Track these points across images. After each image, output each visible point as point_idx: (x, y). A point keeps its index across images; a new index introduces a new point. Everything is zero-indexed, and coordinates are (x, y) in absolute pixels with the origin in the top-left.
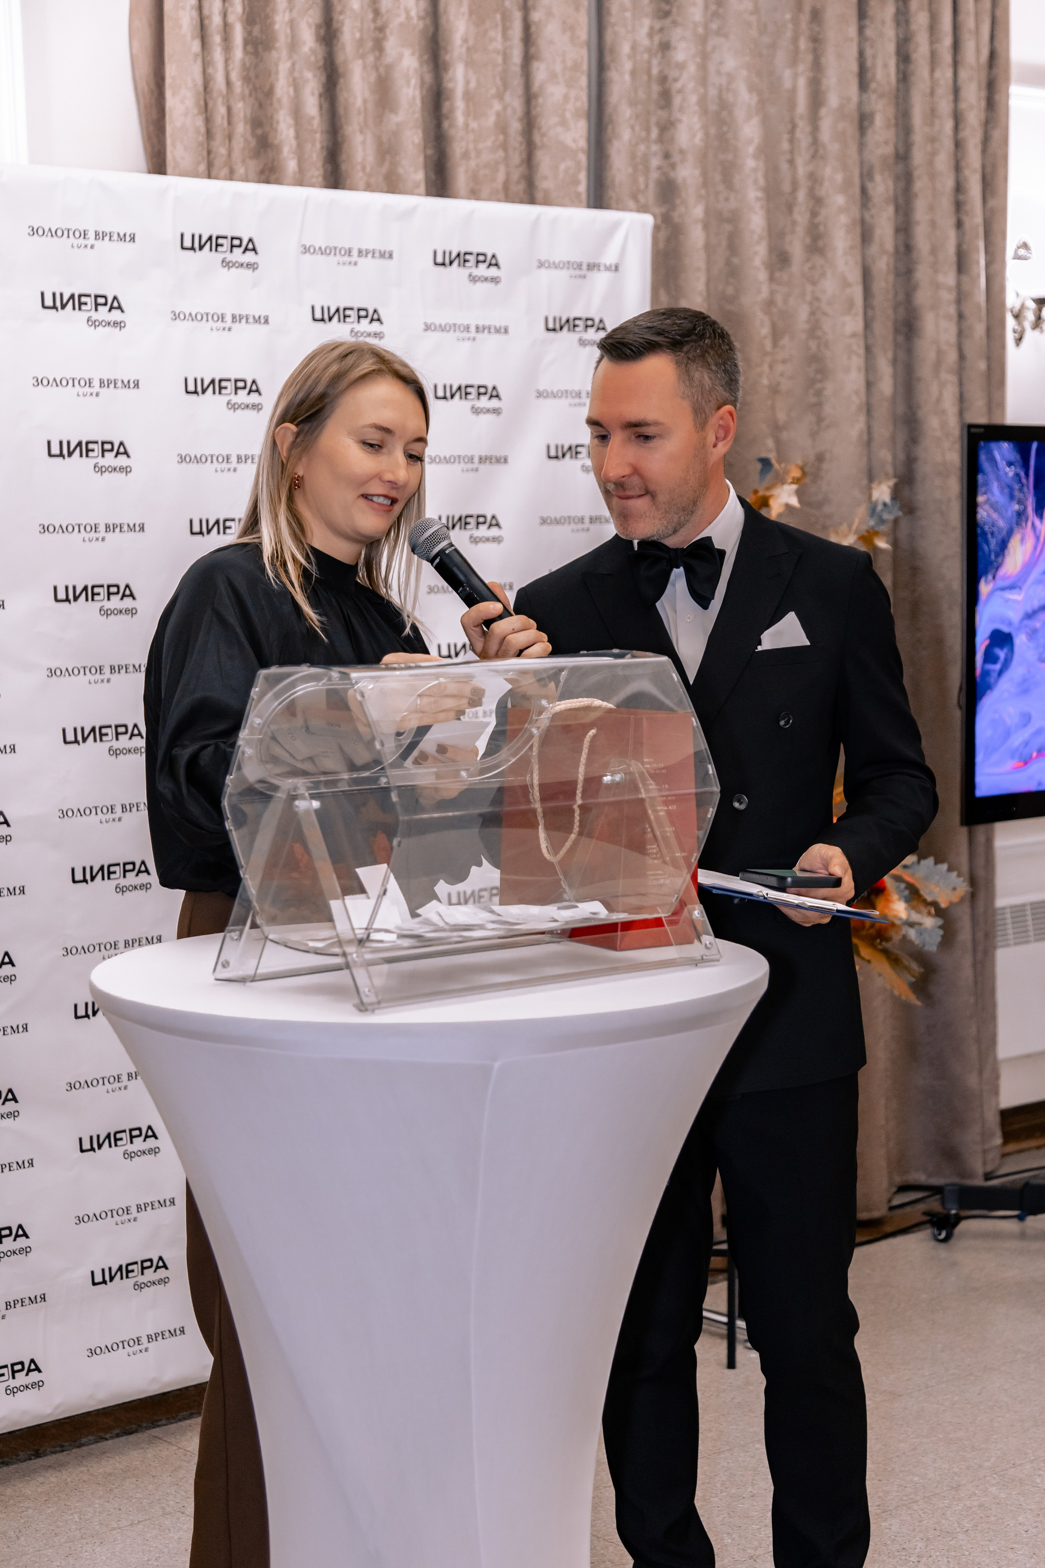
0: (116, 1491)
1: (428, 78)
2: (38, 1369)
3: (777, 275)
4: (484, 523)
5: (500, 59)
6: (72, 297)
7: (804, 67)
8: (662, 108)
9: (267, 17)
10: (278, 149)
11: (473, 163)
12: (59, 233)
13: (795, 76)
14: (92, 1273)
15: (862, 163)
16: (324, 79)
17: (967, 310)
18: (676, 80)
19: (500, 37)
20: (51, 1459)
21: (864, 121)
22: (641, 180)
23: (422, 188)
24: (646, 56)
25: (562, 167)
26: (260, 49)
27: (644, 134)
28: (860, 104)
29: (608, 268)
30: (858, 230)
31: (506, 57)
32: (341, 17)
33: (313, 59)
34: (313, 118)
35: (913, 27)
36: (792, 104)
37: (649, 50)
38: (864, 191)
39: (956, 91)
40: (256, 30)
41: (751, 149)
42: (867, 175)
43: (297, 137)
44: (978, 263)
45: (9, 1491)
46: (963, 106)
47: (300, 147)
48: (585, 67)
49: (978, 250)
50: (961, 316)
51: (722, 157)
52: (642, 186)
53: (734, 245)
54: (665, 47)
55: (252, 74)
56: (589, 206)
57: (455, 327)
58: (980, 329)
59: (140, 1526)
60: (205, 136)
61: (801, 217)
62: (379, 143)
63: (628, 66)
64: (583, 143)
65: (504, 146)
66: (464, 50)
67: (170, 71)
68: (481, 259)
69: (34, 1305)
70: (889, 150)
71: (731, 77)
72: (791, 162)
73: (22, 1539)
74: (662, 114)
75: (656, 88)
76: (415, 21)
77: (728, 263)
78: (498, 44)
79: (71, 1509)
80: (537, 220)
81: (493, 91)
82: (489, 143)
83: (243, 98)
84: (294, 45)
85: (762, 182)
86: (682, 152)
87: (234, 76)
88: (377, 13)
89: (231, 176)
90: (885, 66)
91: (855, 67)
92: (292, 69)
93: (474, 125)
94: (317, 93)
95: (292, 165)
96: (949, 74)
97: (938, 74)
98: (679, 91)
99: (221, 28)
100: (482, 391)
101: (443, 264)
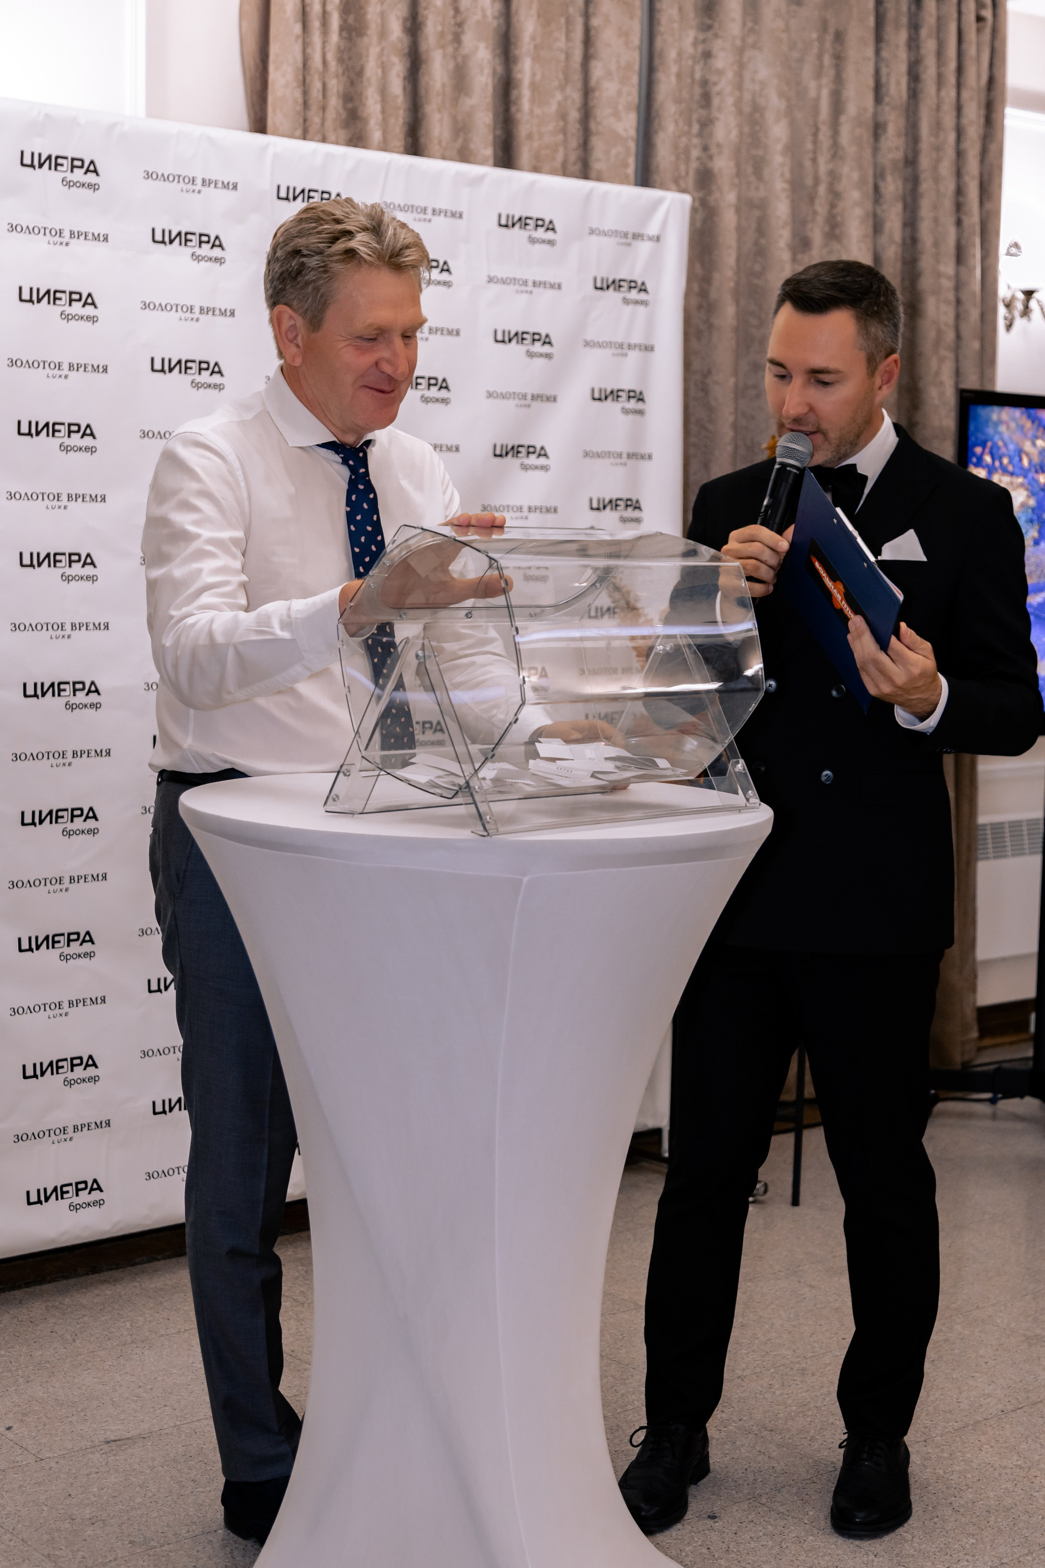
0: (165, 1304)
1: (500, 69)
2: (100, 1189)
3: (799, 256)
4: (534, 453)
5: (563, 57)
6: (179, 234)
7: (827, 80)
8: (702, 107)
9: (361, 8)
10: (365, 121)
11: (536, 144)
12: (171, 178)
13: (819, 88)
14: (154, 1103)
15: (875, 165)
16: (408, 65)
17: (964, 297)
18: (715, 84)
19: (563, 38)
20: (106, 1275)
21: (878, 129)
22: (683, 168)
23: (491, 161)
24: (690, 62)
25: (614, 151)
26: (354, 34)
27: (686, 128)
28: (875, 115)
29: (650, 239)
30: (871, 221)
31: (568, 56)
32: (426, 12)
33: (399, 46)
34: (397, 97)
35: (923, 52)
36: (816, 111)
37: (693, 57)
38: (876, 188)
39: (959, 108)
40: (351, 19)
41: (779, 147)
42: (879, 175)
43: (383, 111)
44: (974, 256)
45: (67, 1301)
46: (964, 121)
47: (385, 120)
48: (636, 67)
49: (974, 245)
50: (958, 302)
51: (754, 152)
52: (683, 173)
53: (762, 228)
54: (707, 55)
55: (346, 56)
56: (636, 184)
57: (514, 281)
58: (974, 314)
59: (186, 1334)
60: (302, 106)
61: (821, 207)
62: (454, 120)
63: (674, 69)
64: (632, 132)
65: (564, 131)
66: (532, 47)
67: (274, 49)
68: (539, 223)
69: (100, 1129)
70: (899, 155)
71: (763, 84)
72: (814, 160)
73: (78, 1341)
74: (703, 112)
75: (698, 91)
76: (490, 19)
77: (756, 243)
78: (561, 43)
79: (124, 1317)
80: (591, 192)
81: (556, 83)
82: (551, 127)
83: (337, 76)
84: (383, 34)
85: (788, 175)
86: (719, 145)
87: (331, 57)
88: (457, 10)
89: (324, 140)
90: (898, 83)
91: (871, 83)
92: (381, 54)
93: (538, 111)
94: (402, 75)
95: (376, 135)
96: (953, 93)
97: (943, 93)
98: (718, 94)
99: (320, 15)
100: (536, 337)
101: (506, 226)
